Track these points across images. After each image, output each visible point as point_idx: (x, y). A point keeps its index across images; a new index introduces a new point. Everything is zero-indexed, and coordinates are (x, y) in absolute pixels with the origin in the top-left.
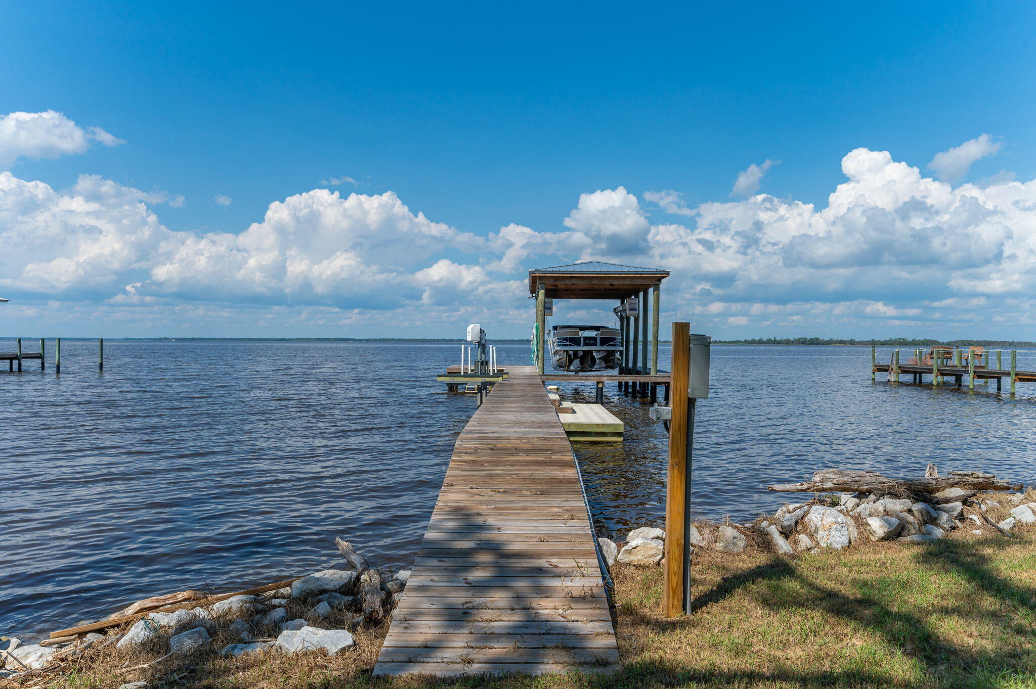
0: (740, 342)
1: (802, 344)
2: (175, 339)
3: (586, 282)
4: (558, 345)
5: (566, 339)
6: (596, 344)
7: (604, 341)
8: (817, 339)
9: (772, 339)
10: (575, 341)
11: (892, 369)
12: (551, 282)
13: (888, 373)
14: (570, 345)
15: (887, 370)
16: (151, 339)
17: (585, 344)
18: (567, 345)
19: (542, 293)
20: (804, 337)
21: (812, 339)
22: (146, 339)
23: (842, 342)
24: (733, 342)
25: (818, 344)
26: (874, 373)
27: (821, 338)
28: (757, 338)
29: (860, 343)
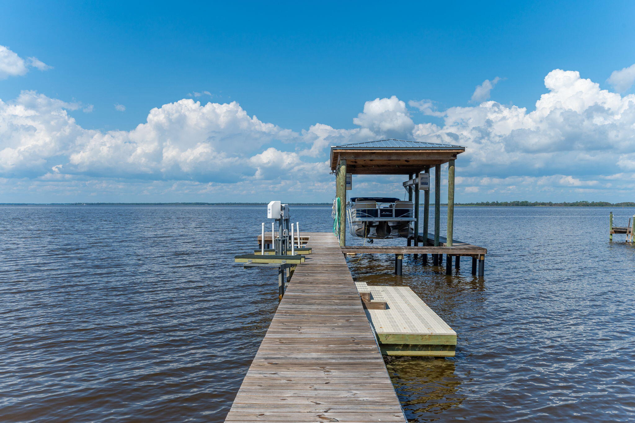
0: (473, 204)
1: (516, 205)
2: (86, 204)
3: (385, 158)
4: (357, 217)
5: (364, 211)
6: (391, 216)
7: (399, 213)
8: (527, 202)
9: (496, 202)
10: (373, 213)
11: (630, 232)
12: (352, 158)
13: (625, 234)
14: (368, 217)
15: (625, 232)
16: (69, 204)
17: (382, 216)
18: (365, 216)
19: (343, 168)
20: (518, 201)
21: (523, 202)
22: (66, 204)
23: (543, 204)
24: (469, 204)
25: (527, 205)
26: (611, 235)
27: (529, 201)
28: (485, 202)
29: (555, 204)
